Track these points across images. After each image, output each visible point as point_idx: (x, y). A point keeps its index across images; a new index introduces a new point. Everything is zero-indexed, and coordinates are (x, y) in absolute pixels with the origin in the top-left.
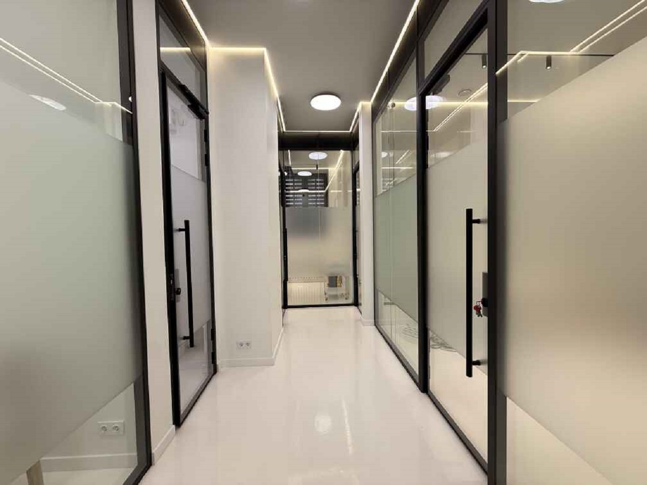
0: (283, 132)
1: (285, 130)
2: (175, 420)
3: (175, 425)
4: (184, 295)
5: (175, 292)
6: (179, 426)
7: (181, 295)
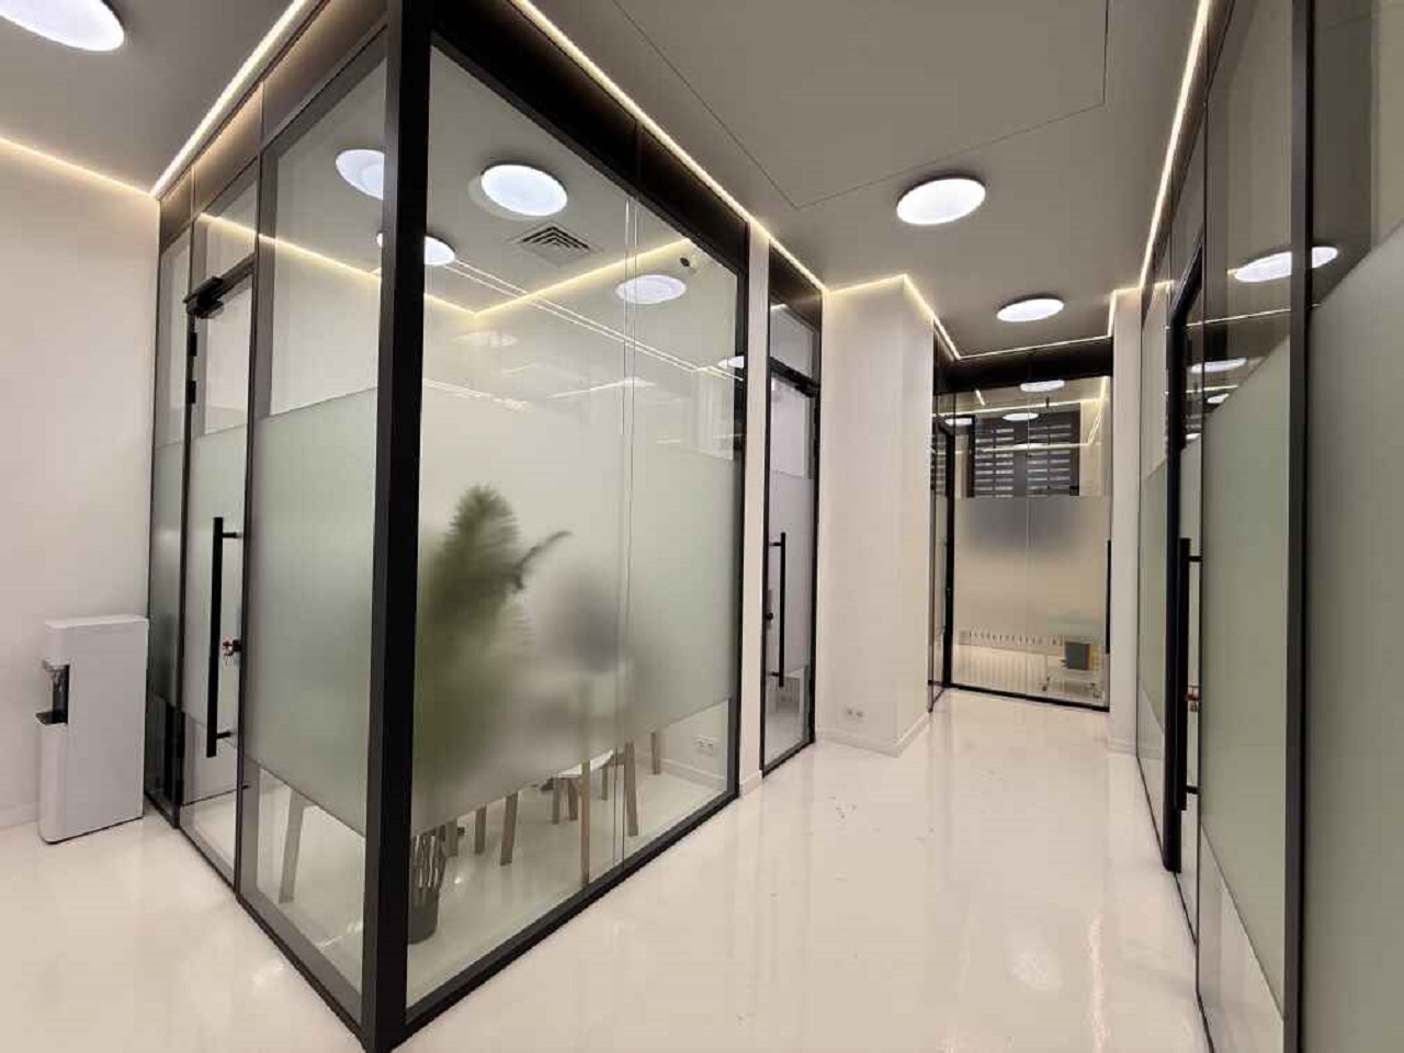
0: (956, 360)
1: (958, 357)
2: (762, 766)
3: (760, 772)
4: (775, 622)
5: (767, 617)
6: (764, 775)
7: (772, 621)
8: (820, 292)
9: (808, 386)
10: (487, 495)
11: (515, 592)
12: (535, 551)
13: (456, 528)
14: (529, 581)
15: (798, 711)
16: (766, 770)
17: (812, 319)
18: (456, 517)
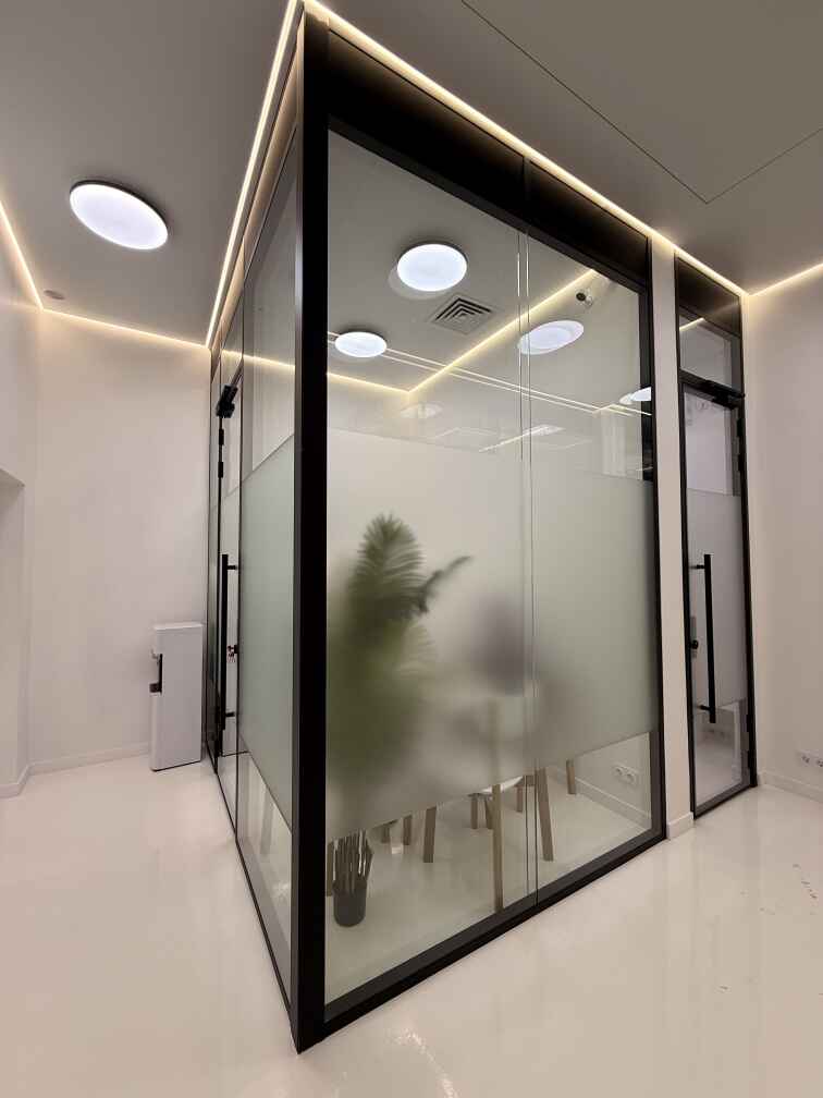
2: (693, 808)
3: (692, 814)
4: (702, 651)
5: (690, 645)
6: (696, 817)
7: (698, 650)
8: (738, 298)
9: (729, 398)
10: (391, 523)
11: (419, 615)
12: (437, 576)
13: (363, 554)
14: (431, 604)
15: (733, 748)
16: (698, 812)
17: (732, 328)
18: (361, 545)
